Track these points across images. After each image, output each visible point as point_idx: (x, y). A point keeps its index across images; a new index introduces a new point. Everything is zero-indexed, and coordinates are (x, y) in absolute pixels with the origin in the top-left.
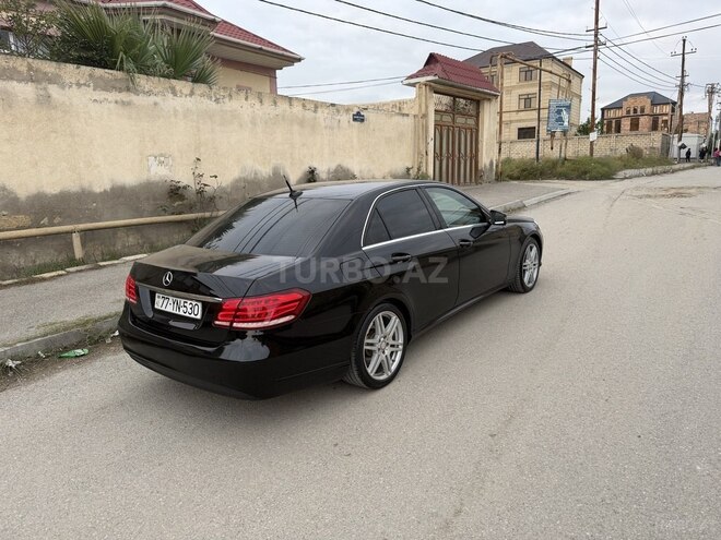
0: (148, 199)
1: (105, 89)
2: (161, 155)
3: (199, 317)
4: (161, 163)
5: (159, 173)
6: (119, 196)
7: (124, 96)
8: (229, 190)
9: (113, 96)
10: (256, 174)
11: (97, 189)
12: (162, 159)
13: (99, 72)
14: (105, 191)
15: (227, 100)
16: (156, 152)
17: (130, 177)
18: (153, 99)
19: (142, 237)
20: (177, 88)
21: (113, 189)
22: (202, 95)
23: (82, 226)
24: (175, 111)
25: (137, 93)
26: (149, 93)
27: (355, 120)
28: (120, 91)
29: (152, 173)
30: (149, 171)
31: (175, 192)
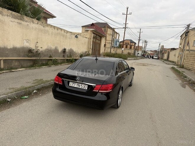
0: (22, 52)
1: (15, 18)
2: (28, 40)
3: (87, 89)
4: (27, 42)
5: (26, 45)
6: (15, 50)
7: (19, 21)
8: (44, 52)
9: (17, 21)
10: (51, 48)
11: (9, 48)
12: (28, 41)
13: (14, 13)
14: (11, 48)
15: (46, 27)
16: (26, 39)
17: (18, 45)
18: (27, 23)
19: (20, 63)
20: (34, 21)
21: (13, 48)
22: (40, 24)
23: (4, 58)
24: (33, 28)
25: (23, 21)
26: (26, 21)
27: (75, 37)
28: (19, 19)
29: (25, 45)
30: (24, 44)
31: (30, 51)
